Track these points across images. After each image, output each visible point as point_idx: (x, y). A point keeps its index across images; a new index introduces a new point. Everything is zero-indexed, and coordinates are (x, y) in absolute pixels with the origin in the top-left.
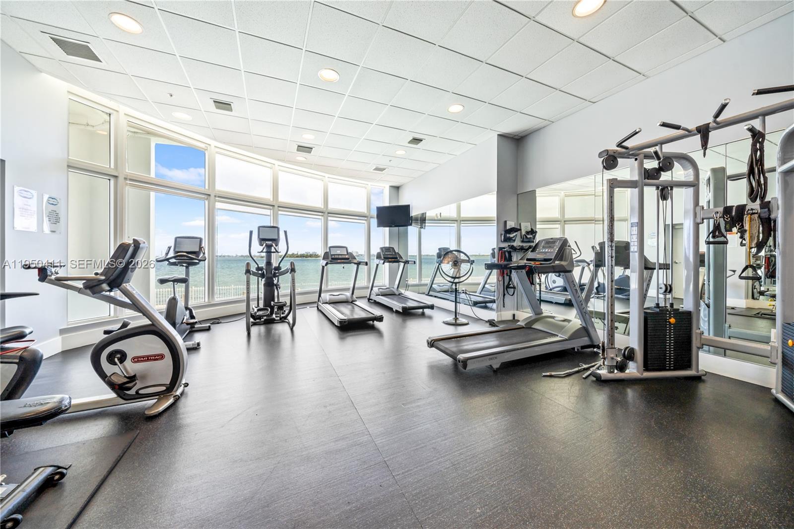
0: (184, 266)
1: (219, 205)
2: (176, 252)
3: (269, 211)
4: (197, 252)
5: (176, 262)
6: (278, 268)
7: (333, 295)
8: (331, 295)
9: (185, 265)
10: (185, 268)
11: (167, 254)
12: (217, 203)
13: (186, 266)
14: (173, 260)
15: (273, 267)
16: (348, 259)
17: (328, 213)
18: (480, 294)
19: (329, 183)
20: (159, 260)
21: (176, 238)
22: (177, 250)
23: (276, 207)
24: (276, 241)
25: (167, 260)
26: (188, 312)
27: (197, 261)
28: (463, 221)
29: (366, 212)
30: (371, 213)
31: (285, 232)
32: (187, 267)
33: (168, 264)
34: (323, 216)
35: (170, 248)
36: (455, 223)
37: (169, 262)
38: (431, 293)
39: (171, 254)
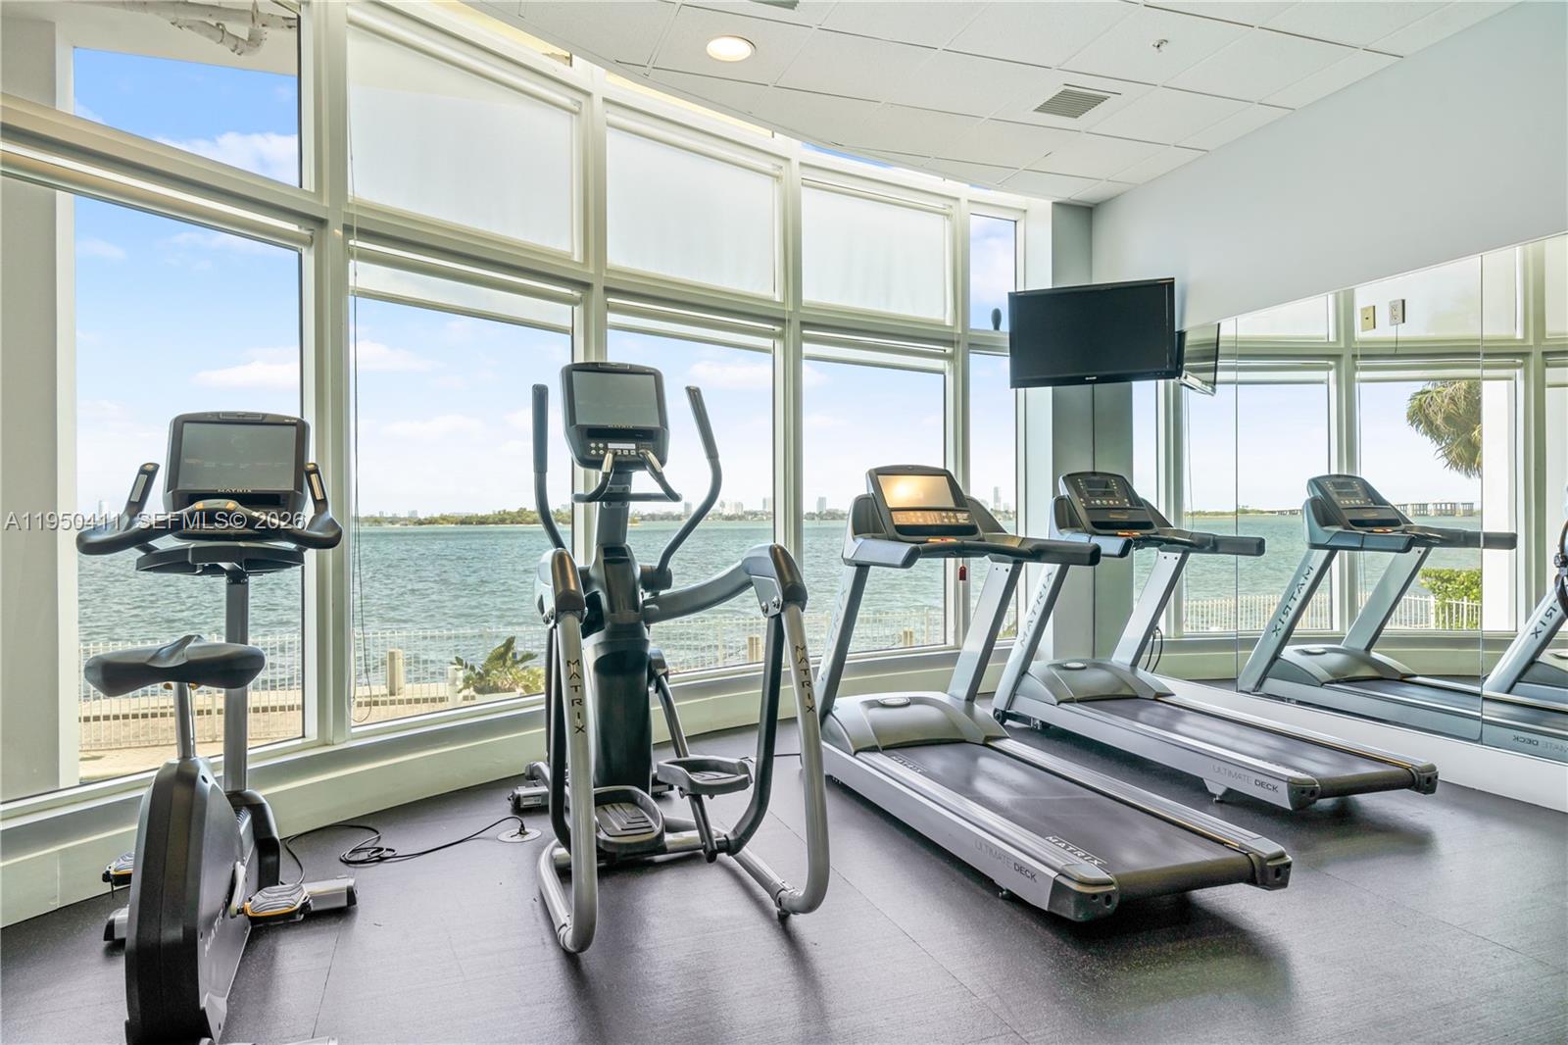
0: (221, 571)
1: (364, 275)
2: (182, 497)
3: (569, 308)
4: (287, 494)
5: (184, 551)
6: (658, 578)
7: (885, 706)
8: (872, 704)
9: (225, 565)
10: (223, 580)
11: (136, 506)
12: (353, 265)
13: (228, 572)
14: (166, 543)
15: (638, 573)
16: (969, 530)
17: (804, 324)
18: (1509, 692)
19: (803, 189)
20: (95, 538)
21: (180, 425)
22: (186, 485)
23: (598, 290)
24: (651, 438)
25: (140, 539)
26: (245, 822)
27: (291, 546)
28: (1364, 357)
29: (948, 323)
30: (973, 326)
31: (694, 395)
32: (237, 579)
33: (142, 566)
34: (780, 336)
35: (148, 474)
36: (1328, 368)
37: (149, 550)
38: (1273, 685)
39: (157, 508)
